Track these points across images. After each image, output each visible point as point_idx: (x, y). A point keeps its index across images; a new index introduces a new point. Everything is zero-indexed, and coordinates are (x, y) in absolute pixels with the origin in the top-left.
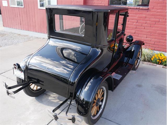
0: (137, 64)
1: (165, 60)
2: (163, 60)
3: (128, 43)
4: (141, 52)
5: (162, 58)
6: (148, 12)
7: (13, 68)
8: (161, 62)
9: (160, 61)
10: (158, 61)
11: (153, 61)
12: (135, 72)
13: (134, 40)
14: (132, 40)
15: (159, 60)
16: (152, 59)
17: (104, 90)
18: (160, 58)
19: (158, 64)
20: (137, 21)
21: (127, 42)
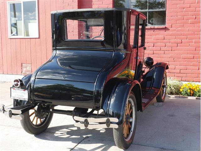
0: (162, 95)
1: (198, 89)
2: (195, 89)
3: (147, 67)
4: (165, 78)
5: (194, 88)
6: (165, 31)
7: (11, 88)
8: (193, 93)
9: (191, 91)
10: (189, 91)
11: (182, 93)
12: (163, 104)
13: (155, 63)
14: (153, 63)
15: (190, 89)
16: (181, 90)
17: (133, 106)
18: (191, 88)
19: (190, 96)
20: (153, 44)
21: (145, 67)
